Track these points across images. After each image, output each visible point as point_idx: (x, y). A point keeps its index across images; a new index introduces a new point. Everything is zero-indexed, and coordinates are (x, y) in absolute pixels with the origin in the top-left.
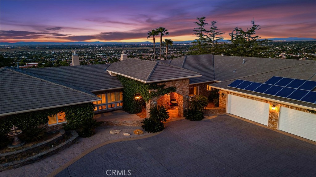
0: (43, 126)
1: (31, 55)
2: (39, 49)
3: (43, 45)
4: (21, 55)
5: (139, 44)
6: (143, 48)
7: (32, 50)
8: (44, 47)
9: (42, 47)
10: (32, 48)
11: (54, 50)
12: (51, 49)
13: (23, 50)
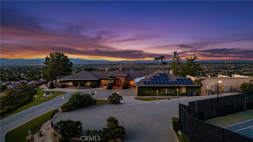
0: (85, 84)
1: (137, 68)
2: (143, 65)
3: (146, 62)
4: (131, 69)
5: (222, 62)
6: (225, 65)
7: (138, 66)
8: (146, 64)
9: (145, 64)
10: (138, 64)
11: (151, 66)
12: (150, 65)
13: (133, 66)
